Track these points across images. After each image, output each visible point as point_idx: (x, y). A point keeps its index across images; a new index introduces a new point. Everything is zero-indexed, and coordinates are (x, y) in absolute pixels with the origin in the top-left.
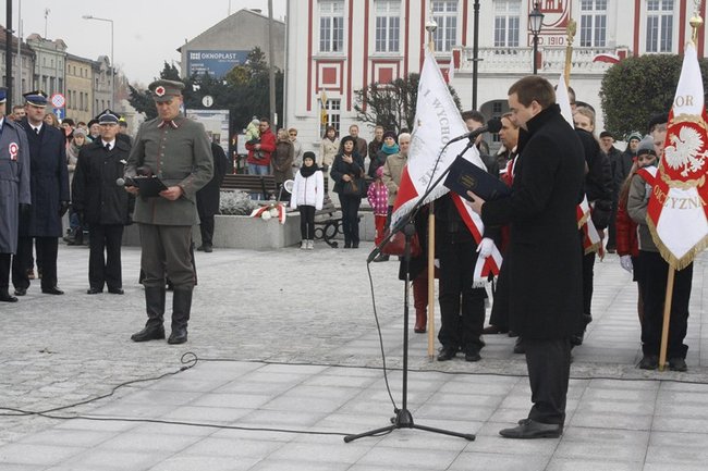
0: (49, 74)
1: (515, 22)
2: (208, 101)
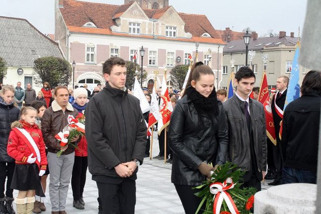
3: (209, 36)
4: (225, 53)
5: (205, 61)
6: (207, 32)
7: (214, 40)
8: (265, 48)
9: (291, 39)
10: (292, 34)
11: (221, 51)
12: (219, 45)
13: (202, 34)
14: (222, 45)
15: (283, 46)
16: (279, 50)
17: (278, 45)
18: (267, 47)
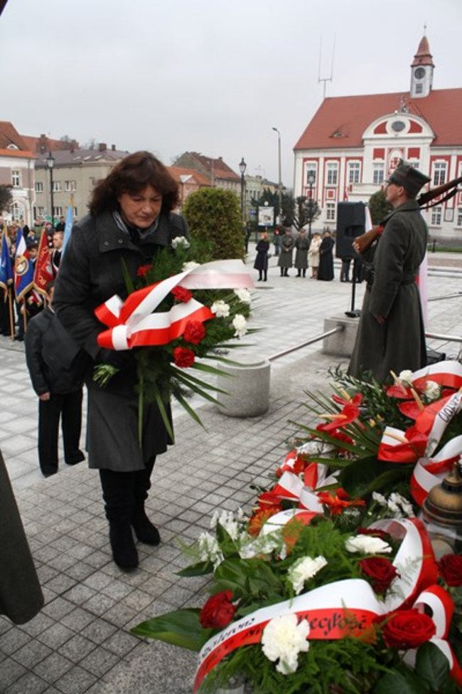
0: (253, 190)
1: (382, 173)
2: (266, 203)
3: (16, 147)
4: (37, 167)
5: (14, 179)
6: (13, 143)
7: (23, 154)
8: (83, 162)
9: (113, 153)
10: (114, 146)
11: (32, 166)
12: (29, 159)
13: (7, 145)
14: (33, 159)
15: (103, 161)
16: (99, 165)
17: (97, 160)
18: (86, 161)
